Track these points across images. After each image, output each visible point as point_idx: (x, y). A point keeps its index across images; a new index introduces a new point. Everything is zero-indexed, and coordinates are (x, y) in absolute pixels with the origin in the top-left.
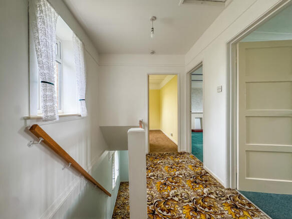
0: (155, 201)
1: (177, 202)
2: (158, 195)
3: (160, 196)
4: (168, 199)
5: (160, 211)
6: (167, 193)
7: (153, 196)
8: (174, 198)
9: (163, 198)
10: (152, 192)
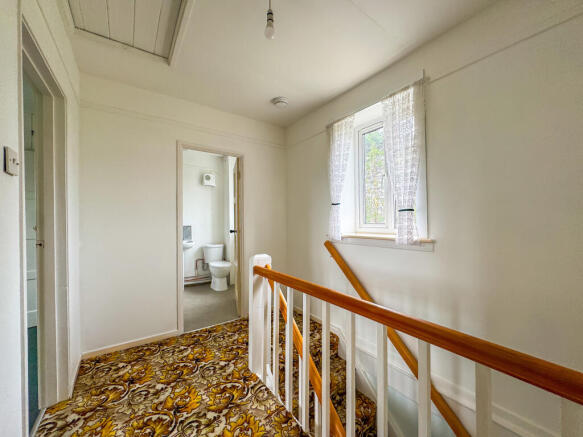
0: (250, 395)
1: (209, 410)
2: (249, 407)
3: (243, 408)
4: (226, 407)
5: (237, 385)
6: (232, 420)
7: (257, 401)
8: (216, 415)
9: (238, 406)
10: (263, 408)
